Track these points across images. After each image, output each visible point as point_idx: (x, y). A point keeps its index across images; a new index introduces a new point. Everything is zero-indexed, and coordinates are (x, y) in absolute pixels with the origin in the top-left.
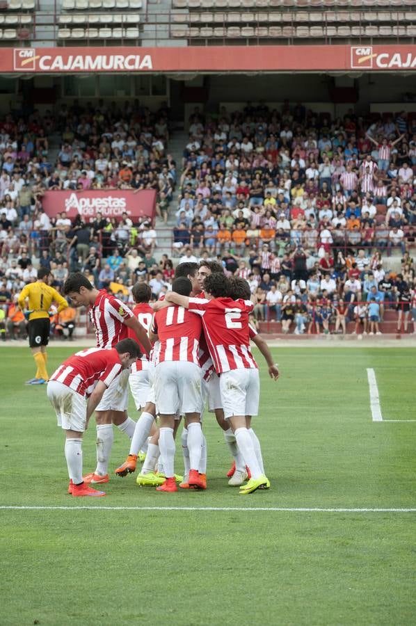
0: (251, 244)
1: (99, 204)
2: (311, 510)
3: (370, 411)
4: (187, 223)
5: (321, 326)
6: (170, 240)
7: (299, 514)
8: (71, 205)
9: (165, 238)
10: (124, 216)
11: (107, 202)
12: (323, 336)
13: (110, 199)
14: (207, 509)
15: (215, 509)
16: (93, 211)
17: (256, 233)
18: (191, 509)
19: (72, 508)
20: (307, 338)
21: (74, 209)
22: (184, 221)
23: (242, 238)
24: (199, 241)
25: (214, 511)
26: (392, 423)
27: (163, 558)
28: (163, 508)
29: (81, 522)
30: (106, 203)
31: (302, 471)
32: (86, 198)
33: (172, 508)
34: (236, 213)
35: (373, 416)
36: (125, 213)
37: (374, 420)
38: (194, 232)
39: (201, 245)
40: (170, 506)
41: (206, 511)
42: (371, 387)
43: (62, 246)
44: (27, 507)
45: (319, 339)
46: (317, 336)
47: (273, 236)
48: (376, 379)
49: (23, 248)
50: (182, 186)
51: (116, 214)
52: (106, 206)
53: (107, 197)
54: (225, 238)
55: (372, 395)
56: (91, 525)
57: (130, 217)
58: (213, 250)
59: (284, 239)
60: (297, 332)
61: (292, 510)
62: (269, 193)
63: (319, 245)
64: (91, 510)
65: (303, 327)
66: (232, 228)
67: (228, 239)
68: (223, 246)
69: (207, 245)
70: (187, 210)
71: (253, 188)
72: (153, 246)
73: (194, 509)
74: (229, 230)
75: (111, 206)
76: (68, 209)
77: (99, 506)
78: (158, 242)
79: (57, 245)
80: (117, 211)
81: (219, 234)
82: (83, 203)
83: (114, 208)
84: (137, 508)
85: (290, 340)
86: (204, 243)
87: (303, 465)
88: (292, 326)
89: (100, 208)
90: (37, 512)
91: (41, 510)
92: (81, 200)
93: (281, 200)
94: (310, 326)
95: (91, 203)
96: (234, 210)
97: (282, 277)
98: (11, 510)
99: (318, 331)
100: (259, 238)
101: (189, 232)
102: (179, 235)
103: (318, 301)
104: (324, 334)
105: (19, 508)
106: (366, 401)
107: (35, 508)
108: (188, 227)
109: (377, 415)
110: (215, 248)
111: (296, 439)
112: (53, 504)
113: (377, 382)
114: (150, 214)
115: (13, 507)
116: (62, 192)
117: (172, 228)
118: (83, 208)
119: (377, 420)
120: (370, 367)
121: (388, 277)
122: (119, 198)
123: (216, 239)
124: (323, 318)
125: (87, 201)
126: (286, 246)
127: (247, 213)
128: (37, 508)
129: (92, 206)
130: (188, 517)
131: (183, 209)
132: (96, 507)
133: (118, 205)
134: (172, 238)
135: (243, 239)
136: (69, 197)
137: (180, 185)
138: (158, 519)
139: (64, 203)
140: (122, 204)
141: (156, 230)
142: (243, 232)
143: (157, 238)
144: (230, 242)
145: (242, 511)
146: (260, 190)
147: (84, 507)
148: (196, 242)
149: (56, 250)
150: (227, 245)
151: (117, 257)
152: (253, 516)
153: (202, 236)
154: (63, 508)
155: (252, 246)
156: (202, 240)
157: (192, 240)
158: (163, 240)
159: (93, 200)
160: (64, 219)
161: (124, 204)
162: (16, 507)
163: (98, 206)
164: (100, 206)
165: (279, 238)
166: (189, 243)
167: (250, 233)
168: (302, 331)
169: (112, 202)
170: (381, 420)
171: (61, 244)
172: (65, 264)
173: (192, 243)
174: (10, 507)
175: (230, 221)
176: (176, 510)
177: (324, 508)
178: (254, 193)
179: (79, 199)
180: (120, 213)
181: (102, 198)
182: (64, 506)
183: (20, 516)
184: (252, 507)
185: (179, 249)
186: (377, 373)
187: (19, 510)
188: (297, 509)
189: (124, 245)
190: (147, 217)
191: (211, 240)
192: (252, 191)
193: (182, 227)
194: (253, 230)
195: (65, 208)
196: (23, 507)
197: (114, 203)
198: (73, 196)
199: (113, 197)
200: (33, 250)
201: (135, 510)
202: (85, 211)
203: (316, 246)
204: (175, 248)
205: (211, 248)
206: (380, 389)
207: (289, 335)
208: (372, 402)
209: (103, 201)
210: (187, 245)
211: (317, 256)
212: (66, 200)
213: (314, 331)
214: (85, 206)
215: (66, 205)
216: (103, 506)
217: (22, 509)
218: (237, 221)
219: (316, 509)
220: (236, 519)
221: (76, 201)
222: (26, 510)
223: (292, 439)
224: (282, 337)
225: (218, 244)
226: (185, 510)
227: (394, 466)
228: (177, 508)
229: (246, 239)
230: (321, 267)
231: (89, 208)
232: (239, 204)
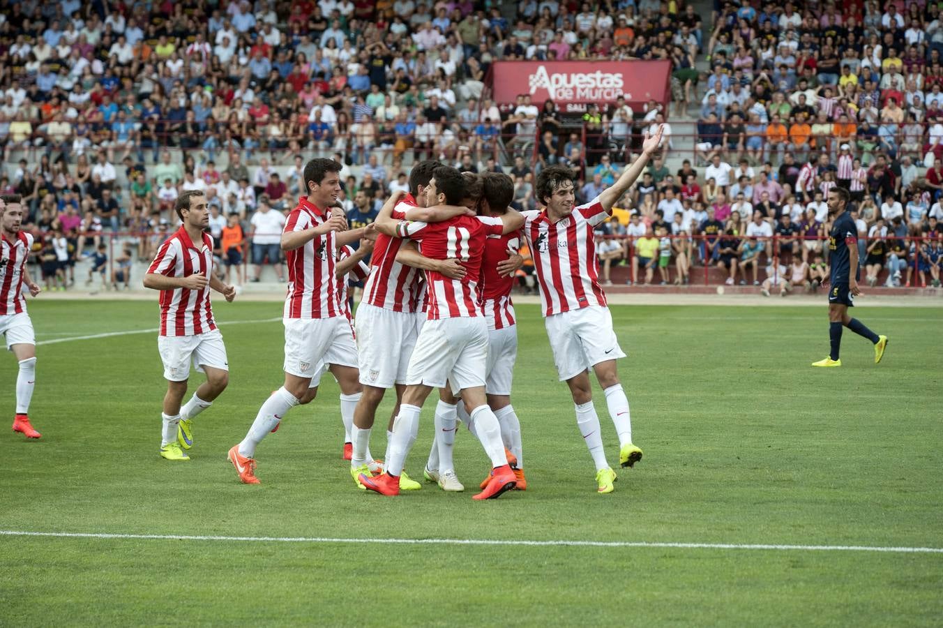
0: (819, 146)
1: (581, 83)
2: (916, 550)
4: (718, 112)
5: (928, 275)
6: (691, 139)
7: (897, 556)
8: (538, 84)
9: (684, 136)
10: (620, 102)
11: (595, 79)
12: (931, 290)
13: (599, 75)
14: (753, 546)
15: (766, 547)
16: (572, 93)
17: (826, 129)
18: (727, 546)
19: (543, 543)
20: (906, 293)
21: (542, 91)
22: (713, 109)
23: (805, 136)
24: (737, 141)
25: (763, 550)
27: (685, 619)
28: (684, 545)
29: (558, 564)
30: (592, 81)
31: (901, 491)
32: (561, 73)
33: (697, 545)
34: (795, 97)
36: (620, 97)
38: (728, 126)
39: (740, 146)
40: (694, 542)
41: (751, 550)
43: (524, 148)
44: (473, 542)
45: (924, 294)
46: (921, 290)
47: (854, 133)
49: (463, 151)
50: (712, 55)
51: (607, 98)
52: (593, 86)
53: (594, 72)
54: (778, 136)
56: (572, 568)
57: (629, 104)
58: (758, 155)
59: (869, 139)
60: (890, 283)
61: (885, 549)
62: (847, 66)
63: (926, 148)
64: (573, 546)
66: (788, 120)
67: (782, 138)
68: (774, 150)
69: (749, 148)
70: (719, 92)
71: (821, 58)
72: (666, 148)
73: (732, 546)
74: (783, 124)
75: (599, 85)
76: (533, 91)
77: (585, 540)
78: (673, 142)
79: (516, 147)
80: (609, 94)
81: (769, 130)
82: (557, 81)
83: (604, 88)
84: (644, 544)
85: (878, 296)
86: (745, 144)
87: (902, 483)
88: (882, 275)
89: (583, 90)
90: (488, 548)
91: (495, 545)
92: (554, 77)
93: (866, 77)
95: (569, 81)
96: (793, 92)
97: (866, 196)
98: (448, 545)
99: (924, 282)
100: (831, 136)
101: (722, 126)
102: (706, 132)
103: (924, 235)
104: (932, 287)
105: (461, 542)
107: (486, 542)
108: (720, 119)
110: (763, 152)
111: (892, 444)
112: (512, 537)
114: (661, 99)
115: (451, 541)
116: (526, 64)
117: (695, 120)
118: (557, 90)
122: (613, 73)
123: (764, 138)
124: (931, 262)
125: (563, 78)
126: (874, 148)
127: (811, 97)
128: (489, 542)
129: (571, 85)
130: (723, 558)
131: (712, 91)
132: (579, 543)
133: (612, 84)
134: (694, 136)
135: (807, 139)
136: (534, 72)
137: (707, 54)
138: (677, 561)
139: (527, 81)
140: (616, 83)
141: (671, 123)
142: (806, 127)
143: (672, 136)
144: (786, 142)
145: (808, 551)
146: (833, 61)
147: (561, 542)
148: (733, 141)
149: (515, 155)
150: (781, 147)
152: (826, 557)
153: (741, 134)
154: (529, 543)
155: (820, 148)
156: (741, 140)
157: (725, 140)
158: (681, 138)
159: (573, 76)
160: (527, 105)
161: (621, 83)
162: (457, 541)
163: (580, 87)
164: (583, 86)
165: (863, 136)
166: (722, 144)
167: (817, 129)
168: (897, 282)
169: (602, 79)
171: (522, 144)
172: (528, 176)
173: (726, 145)
174: (447, 541)
175: (785, 111)
176: (703, 548)
177: (934, 547)
178: (824, 66)
179: (550, 76)
180: (614, 96)
181: (586, 73)
182: (531, 541)
183: (463, 556)
184: (823, 545)
185: (706, 153)
187: (461, 545)
188: (893, 549)
189: (620, 147)
190: (656, 104)
191: (756, 140)
192: (820, 63)
193: (712, 119)
194: (822, 124)
195: (529, 88)
196: (467, 541)
197: (605, 81)
198: (542, 69)
199: (603, 72)
200: (479, 154)
201: (642, 548)
202: (560, 94)
203: (920, 150)
204: (700, 151)
205: (755, 151)
207: (877, 288)
209: (587, 78)
210: (718, 147)
211: (922, 166)
212: (531, 77)
213: (916, 282)
214: (559, 86)
215: (531, 84)
216: (590, 540)
217: (464, 545)
218: (796, 110)
219: (922, 549)
220: (797, 562)
221: (545, 77)
222: (472, 545)
223: (884, 444)
224: (867, 292)
225: (767, 146)
226: (719, 549)
228: (705, 545)
229: (811, 138)
230: (927, 182)
231: (566, 89)
232: (800, 81)
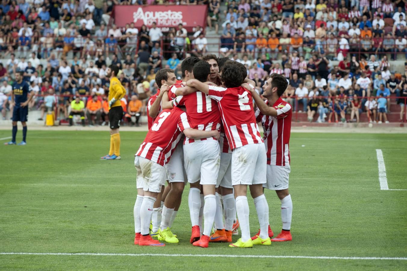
0: (283, 50)
1: (161, 17)
2: (331, 258)
3: (378, 182)
4: (231, 32)
5: (339, 116)
6: (217, 46)
7: (321, 261)
8: (139, 17)
9: (214, 44)
10: (180, 27)
11: (167, 15)
12: (341, 124)
13: (169, 12)
14: (246, 256)
15: (253, 256)
17: (287, 41)
18: (234, 256)
19: (138, 255)
20: (328, 125)
21: (141, 21)
22: (229, 30)
23: (275, 44)
24: (241, 47)
25: (252, 258)
26: (397, 191)
28: (212, 255)
29: (146, 266)
31: (323, 227)
32: (150, 11)
33: (218, 256)
34: (270, 24)
35: (381, 186)
36: (181, 24)
37: (382, 189)
38: (237, 40)
39: (243, 50)
40: (217, 254)
41: (246, 258)
42: (379, 164)
43: (131, 50)
44: (102, 254)
45: (337, 126)
46: (336, 124)
47: (301, 43)
48: (384, 157)
49: (99, 52)
50: (228, 2)
51: (174, 24)
52: (166, 18)
53: (167, 11)
54: (262, 44)
55: (380, 170)
56: (153, 268)
57: (185, 27)
58: (252, 54)
59: (309, 46)
60: (319, 120)
61: (315, 257)
62: (298, 9)
63: (338, 50)
64: (154, 256)
65: (324, 116)
66: (267, 36)
67: (264, 45)
68: (260, 51)
69: (248, 50)
70: (232, 22)
71: (285, 4)
72: (204, 50)
73: (236, 256)
74: (265, 38)
75: (170, 18)
76: (135, 21)
77: (160, 253)
78: (209, 48)
79: (127, 49)
80: (175, 22)
81: (257, 41)
82: (148, 16)
83: (172, 20)
84: (191, 255)
85: (313, 127)
86: (245, 48)
87: (325, 223)
88: (316, 116)
89: (161, 20)
90: (110, 258)
91: (113, 256)
92: (147, 13)
93: (307, 14)
94: (330, 116)
95: (154, 16)
96: (270, 21)
97: (308, 76)
98: (89, 256)
99: (337, 120)
100: (290, 44)
101: (234, 39)
102: (225, 42)
103: (337, 96)
104: (341, 122)
105: (95, 254)
106: (376, 175)
107: (108, 254)
108: (232, 36)
109: (384, 185)
110: (254, 52)
111: (319, 203)
112: (122, 252)
113: (384, 160)
114: (202, 25)
115: (90, 254)
116: (131, 7)
117: (219, 36)
118: (148, 20)
119: (385, 189)
120: (379, 148)
121: (393, 77)
122: (177, 11)
123: (255, 45)
124: (341, 109)
125: (151, 14)
126: (312, 51)
127: (279, 24)
128: (110, 254)
129: (155, 18)
130: (231, 262)
131: (228, 21)
132: (157, 255)
133: (176, 18)
134: (219, 44)
135: (277, 46)
136: (136, 11)
137: (226, 2)
138: (207, 264)
139: (132, 15)
140: (179, 17)
141: (207, 38)
142: (277, 40)
143: (208, 44)
144: (266, 48)
145: (275, 259)
146: (291, 6)
147: (148, 254)
148: (239, 47)
149: (126, 54)
150: (264, 50)
151: (175, 59)
152: (284, 262)
153: (244, 43)
154: (131, 255)
155: (284, 51)
156: (244, 46)
157: (235, 46)
158: (212, 46)
159: (156, 13)
160: (133, 28)
161: (181, 17)
162: (93, 254)
163: (160, 18)
164: (161, 18)
165: (306, 45)
166: (233, 48)
167: (282, 41)
168: (324, 120)
169: (171, 15)
170: (388, 189)
171: (130, 48)
172: (133, 65)
173: (235, 49)
174: (88, 254)
175: (266, 31)
176: (221, 257)
177: (341, 256)
178: (286, 8)
179: (144, 12)
180: (177, 23)
181: (163, 11)
182: (132, 253)
183: (96, 261)
184: (283, 255)
185: (225, 53)
186: (384, 153)
187: (95, 256)
188: (319, 257)
189: (180, 50)
190: (200, 27)
191: (250, 46)
192: (284, 7)
193: (228, 35)
194: (285, 38)
195: (133, 19)
196: (99, 254)
197: (173, 16)
198: (140, 10)
199: (172, 11)
200: (107, 53)
201: (190, 257)
202: (150, 22)
203: (335, 51)
204: (222, 52)
205: (250, 51)
206: (386, 165)
207: (314, 123)
208: (380, 175)
209: (164, 14)
210: (231, 50)
211: (336, 60)
212: (135, 13)
213: (333, 120)
214: (149, 18)
215: (134, 17)
216: (163, 253)
217: (97, 256)
218: (271, 31)
219: (334, 258)
220: (270, 264)
221: (142, 13)
222: (101, 256)
223: (315, 203)
224: (307, 125)
225: (256, 50)
226: (229, 257)
227: (398, 225)
228: (222, 256)
229: (279, 46)
230: (339, 68)
232: (274, 17)
